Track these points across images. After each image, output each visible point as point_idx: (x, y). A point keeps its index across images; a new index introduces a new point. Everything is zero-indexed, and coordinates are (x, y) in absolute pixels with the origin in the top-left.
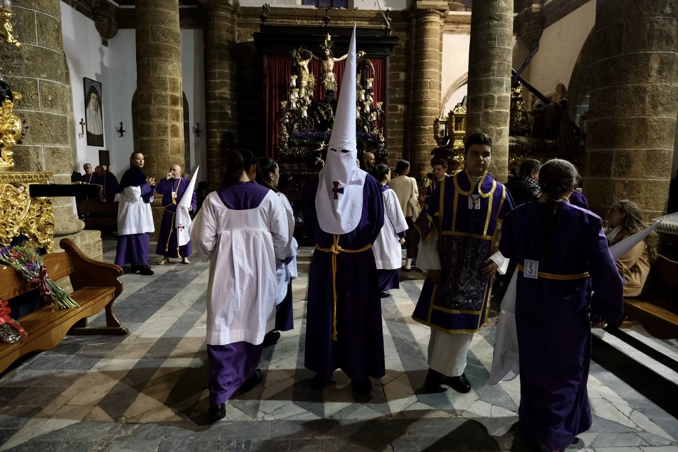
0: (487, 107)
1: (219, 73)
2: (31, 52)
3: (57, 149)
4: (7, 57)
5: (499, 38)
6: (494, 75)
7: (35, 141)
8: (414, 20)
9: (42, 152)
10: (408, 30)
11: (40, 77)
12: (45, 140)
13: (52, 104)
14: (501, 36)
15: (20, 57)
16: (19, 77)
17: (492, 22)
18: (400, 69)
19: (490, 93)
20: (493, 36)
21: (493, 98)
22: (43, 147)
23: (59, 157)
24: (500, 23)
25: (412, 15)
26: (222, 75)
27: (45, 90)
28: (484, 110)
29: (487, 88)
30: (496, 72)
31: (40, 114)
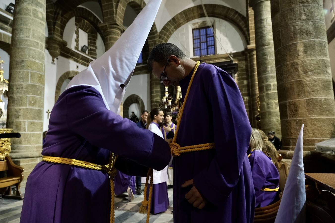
0: (267, 90)
1: (156, 91)
2: (26, 86)
3: (34, 122)
4: (18, 88)
5: (270, 54)
6: (269, 73)
7: (24, 119)
8: (248, 55)
9: (27, 123)
10: (246, 60)
11: (29, 94)
12: (28, 119)
13: (34, 104)
14: (270, 53)
15: (22, 88)
16: (21, 95)
17: (264, 47)
18: (244, 79)
19: (268, 83)
20: (266, 54)
21: (270, 85)
22: (27, 121)
23: (34, 125)
24: (269, 46)
25: (247, 52)
26: (157, 92)
27: (31, 99)
28: (266, 92)
29: (266, 80)
30: (270, 72)
31: (27, 109)
